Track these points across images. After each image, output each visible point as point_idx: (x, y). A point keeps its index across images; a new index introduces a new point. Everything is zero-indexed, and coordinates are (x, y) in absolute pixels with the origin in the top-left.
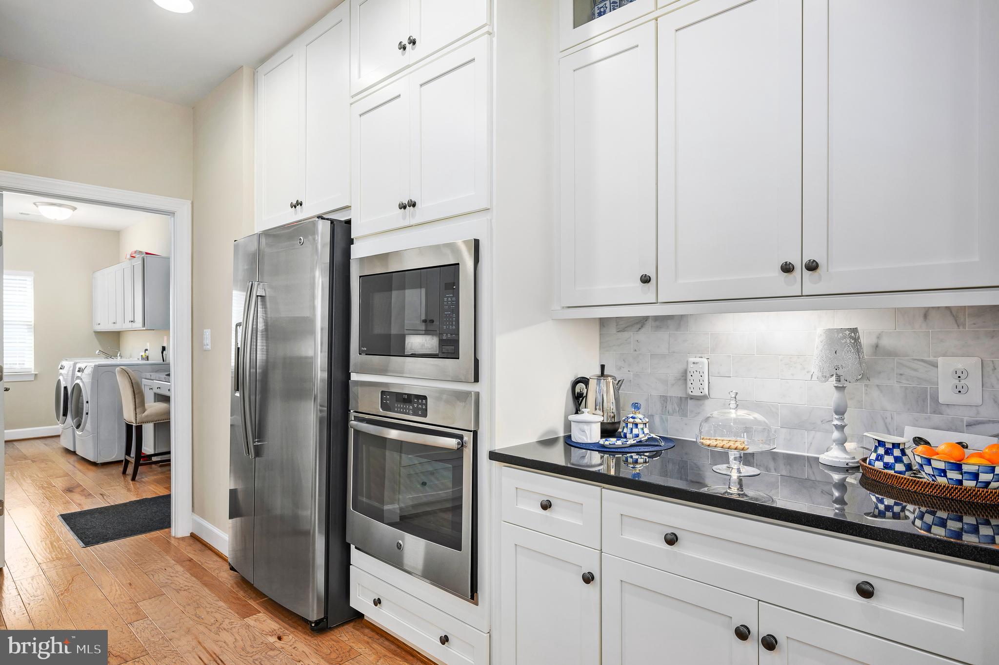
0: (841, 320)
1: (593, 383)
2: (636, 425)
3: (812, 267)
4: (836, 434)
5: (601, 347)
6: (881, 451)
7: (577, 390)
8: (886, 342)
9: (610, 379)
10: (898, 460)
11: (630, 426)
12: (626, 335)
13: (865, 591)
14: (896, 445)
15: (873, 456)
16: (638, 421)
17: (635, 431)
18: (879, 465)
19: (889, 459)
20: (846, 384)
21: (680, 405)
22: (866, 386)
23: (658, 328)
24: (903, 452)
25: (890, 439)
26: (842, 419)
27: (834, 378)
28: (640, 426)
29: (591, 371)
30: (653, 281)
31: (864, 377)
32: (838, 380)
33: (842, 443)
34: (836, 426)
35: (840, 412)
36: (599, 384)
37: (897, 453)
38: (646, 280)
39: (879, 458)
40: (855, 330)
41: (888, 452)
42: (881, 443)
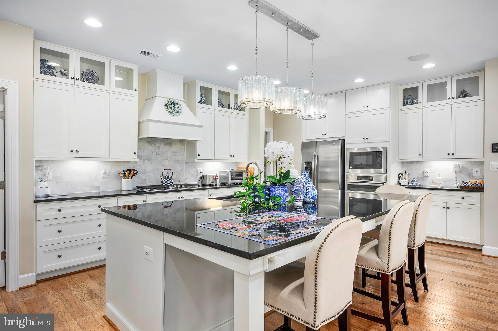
0: (457, 162)
1: (404, 174)
2: (415, 182)
3: (453, 154)
4: (455, 182)
5: (402, 168)
6: (464, 183)
7: (400, 176)
8: (464, 166)
9: (407, 173)
10: (466, 184)
11: (413, 182)
12: (409, 165)
13: (463, 198)
14: (466, 182)
15: (462, 184)
16: (415, 181)
17: (415, 183)
18: (463, 185)
19: (465, 184)
20: (457, 173)
21: (422, 179)
22: (461, 174)
23: (417, 163)
24: (467, 183)
25: (465, 181)
26: (456, 179)
27: (455, 172)
28: (416, 182)
29: (403, 172)
30: (421, 155)
31: (460, 172)
32: (456, 173)
33: (456, 183)
34: (455, 180)
35: (456, 178)
36: (405, 174)
37: (466, 183)
38: (420, 155)
39: (464, 184)
40: (459, 164)
41: (465, 183)
42: (464, 182)
